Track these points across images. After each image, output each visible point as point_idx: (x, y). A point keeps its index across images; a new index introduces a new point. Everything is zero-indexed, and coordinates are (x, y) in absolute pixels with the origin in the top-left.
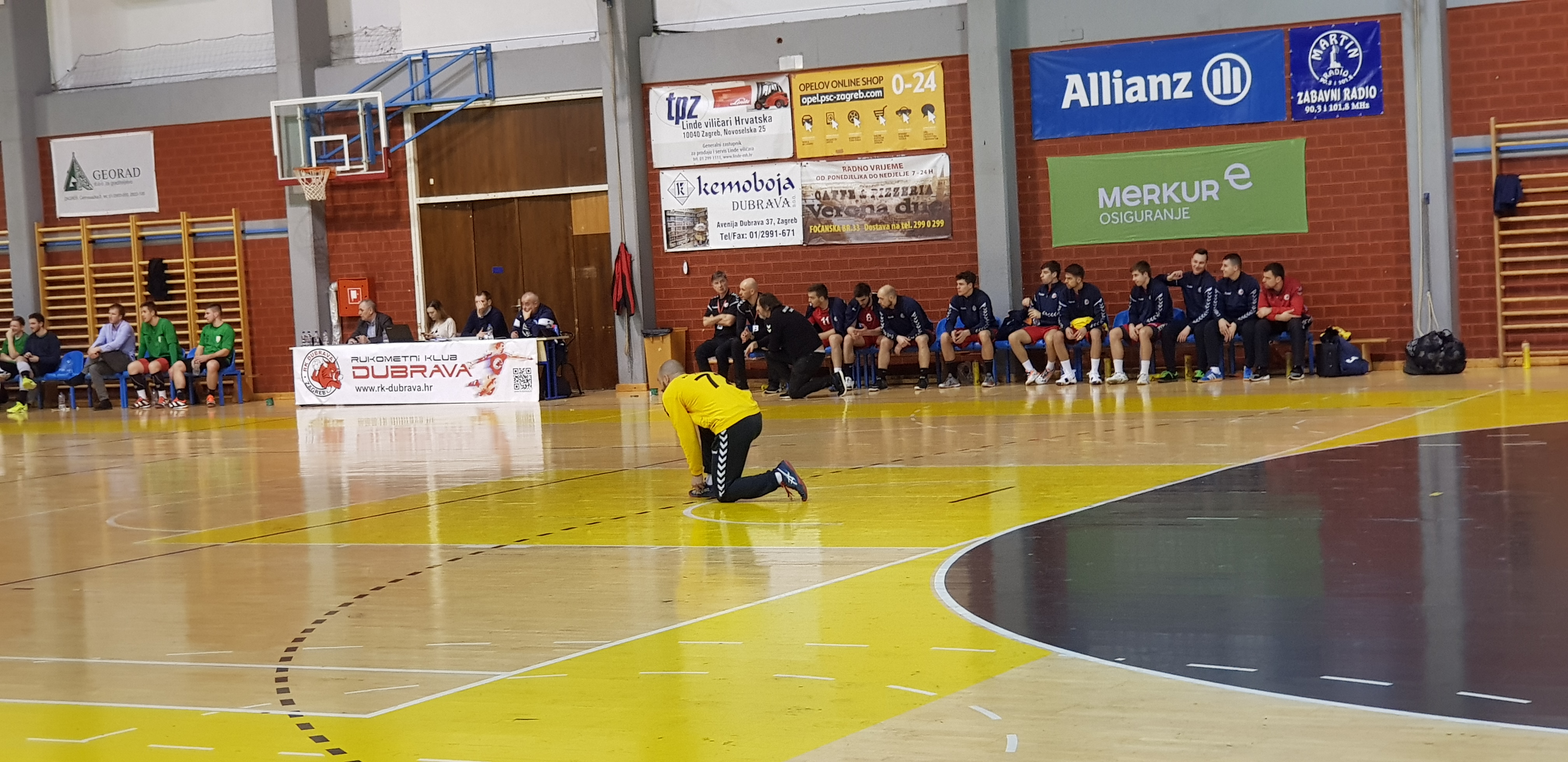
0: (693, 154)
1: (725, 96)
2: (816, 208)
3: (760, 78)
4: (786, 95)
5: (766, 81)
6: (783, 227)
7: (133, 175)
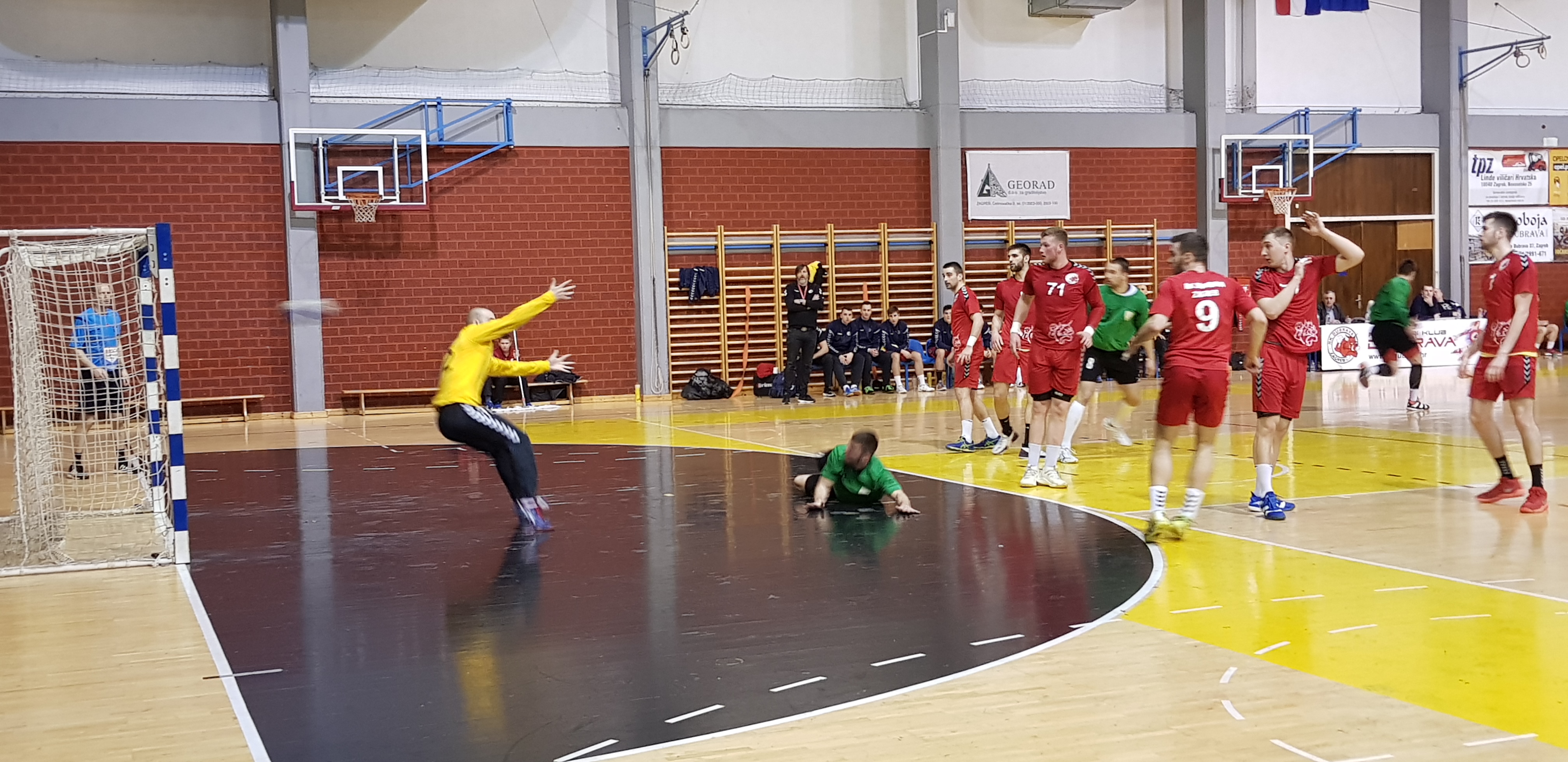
0: (1487, 197)
1: (1509, 160)
2: (1560, 238)
3: (1531, 150)
4: (1544, 163)
5: (1535, 152)
6: (1539, 249)
7: (1047, 187)
